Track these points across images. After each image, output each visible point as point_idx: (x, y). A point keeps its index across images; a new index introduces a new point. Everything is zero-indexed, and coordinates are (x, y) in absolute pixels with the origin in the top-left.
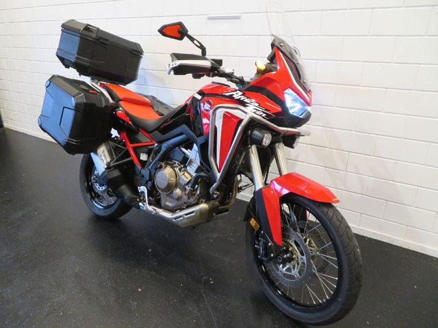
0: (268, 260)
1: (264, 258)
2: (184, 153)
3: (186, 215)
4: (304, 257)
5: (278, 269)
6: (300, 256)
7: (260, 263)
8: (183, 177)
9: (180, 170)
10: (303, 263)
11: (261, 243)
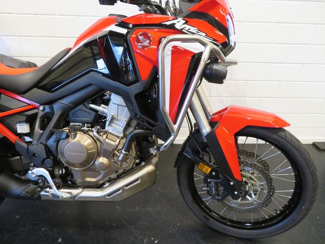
2: (96, 111)
3: (127, 186)
8: (107, 140)
9: (98, 132)
11: (213, 184)
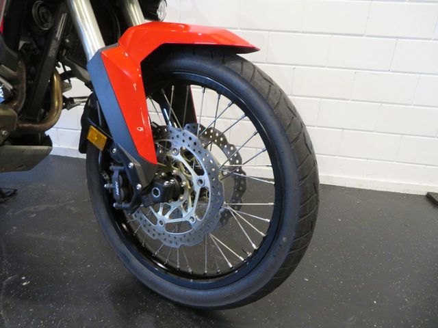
0: (133, 206)
1: (124, 205)
4: (205, 177)
5: (154, 220)
6: (195, 177)
7: (117, 217)
10: (203, 190)
11: (116, 175)
